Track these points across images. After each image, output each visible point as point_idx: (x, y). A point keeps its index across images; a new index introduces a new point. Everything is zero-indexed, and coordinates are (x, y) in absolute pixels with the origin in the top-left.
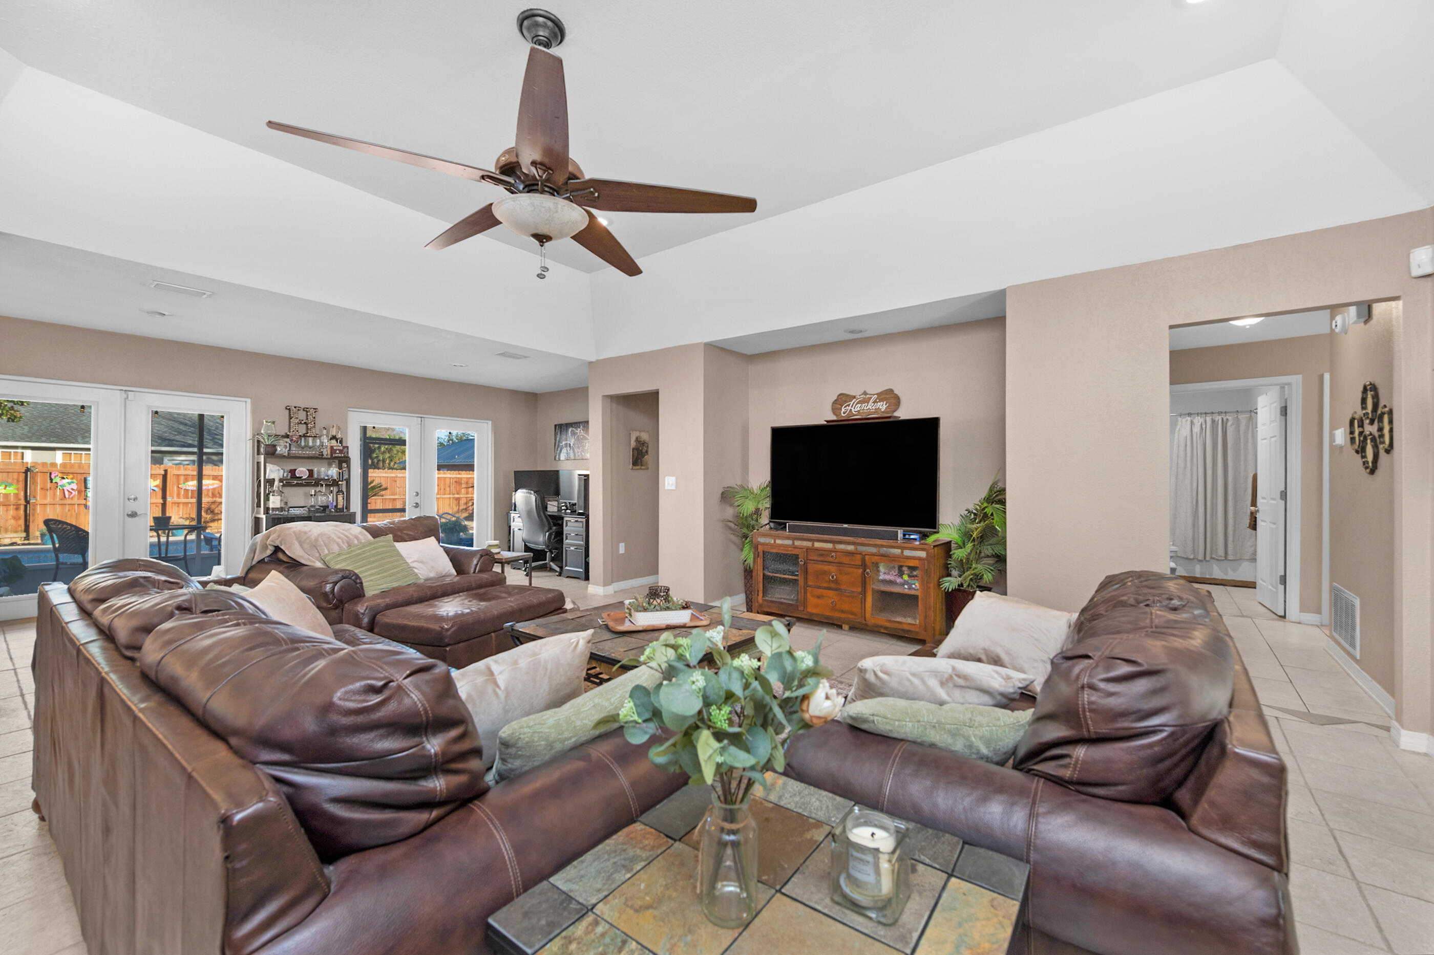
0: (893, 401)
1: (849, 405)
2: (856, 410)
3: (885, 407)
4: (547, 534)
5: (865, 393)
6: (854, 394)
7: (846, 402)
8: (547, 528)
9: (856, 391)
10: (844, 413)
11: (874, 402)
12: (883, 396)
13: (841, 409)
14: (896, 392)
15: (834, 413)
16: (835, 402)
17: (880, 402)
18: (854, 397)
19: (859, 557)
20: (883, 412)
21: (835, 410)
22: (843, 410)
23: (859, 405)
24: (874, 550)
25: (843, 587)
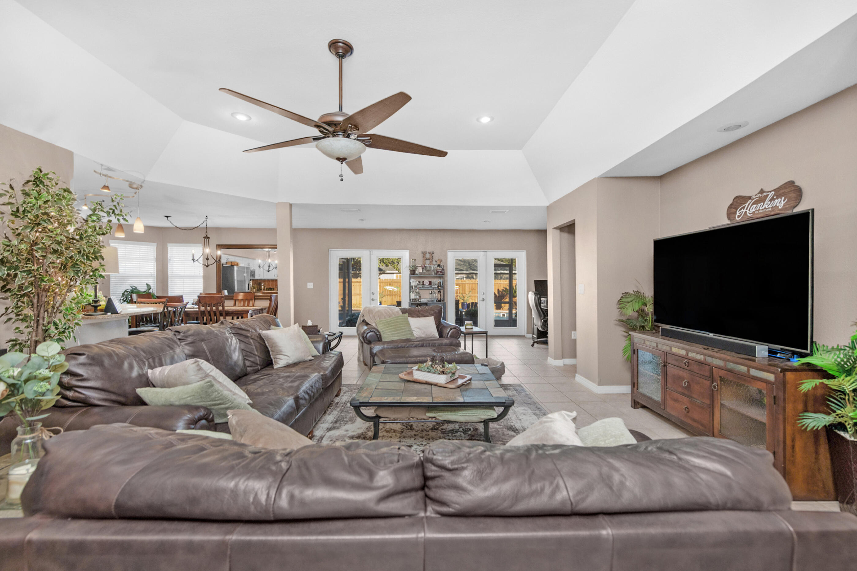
0: (793, 195)
1: (744, 208)
2: (751, 211)
3: (783, 203)
4: (542, 321)
5: (762, 191)
6: (750, 195)
7: (741, 204)
8: (543, 317)
9: (752, 191)
10: (739, 216)
11: (771, 200)
12: (781, 191)
13: (736, 213)
14: (797, 184)
15: (729, 218)
16: (730, 207)
17: (777, 198)
18: (750, 198)
19: (707, 367)
20: (780, 210)
21: (730, 214)
22: (738, 214)
23: (755, 206)
24: (721, 363)
25: (694, 396)
